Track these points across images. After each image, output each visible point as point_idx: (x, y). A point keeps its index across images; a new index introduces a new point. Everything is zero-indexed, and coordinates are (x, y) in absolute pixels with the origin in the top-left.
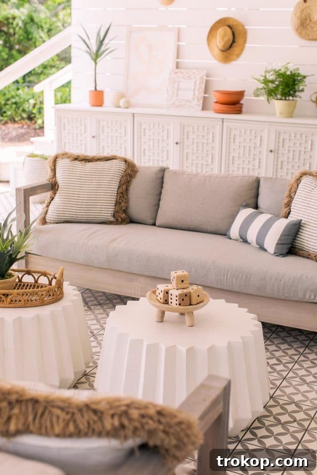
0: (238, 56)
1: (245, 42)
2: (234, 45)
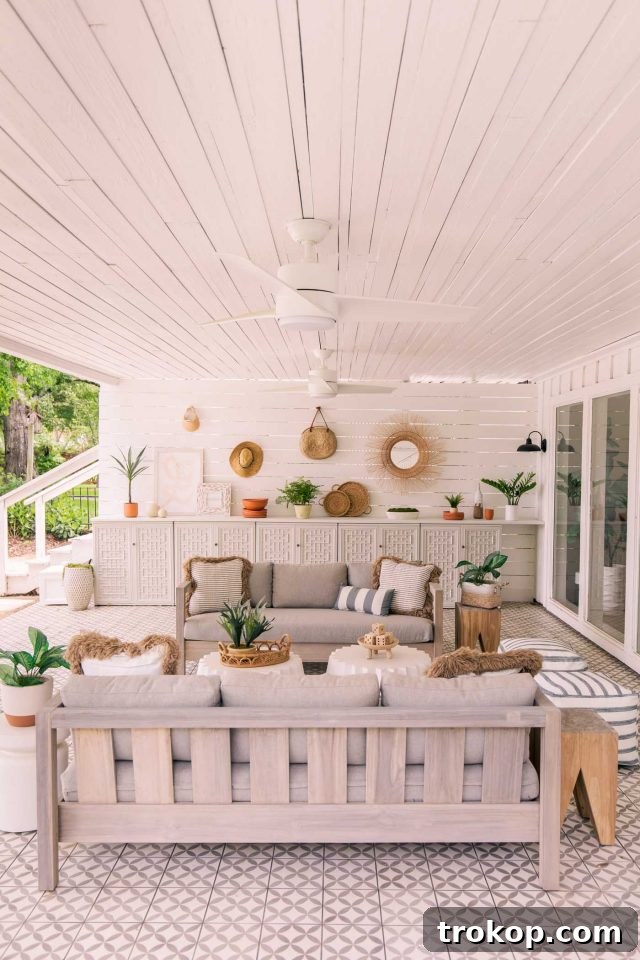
0: (257, 471)
1: (262, 460)
2: (253, 463)
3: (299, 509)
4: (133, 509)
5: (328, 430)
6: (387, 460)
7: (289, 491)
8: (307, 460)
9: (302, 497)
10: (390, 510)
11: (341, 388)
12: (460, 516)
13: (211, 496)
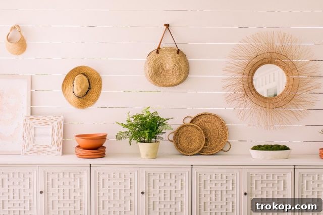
0: (95, 101)
1: (100, 88)
2: (90, 91)
3: (144, 148)
5: (178, 52)
6: (249, 87)
8: (153, 87)
9: (147, 132)
10: (254, 148)
13: (39, 131)
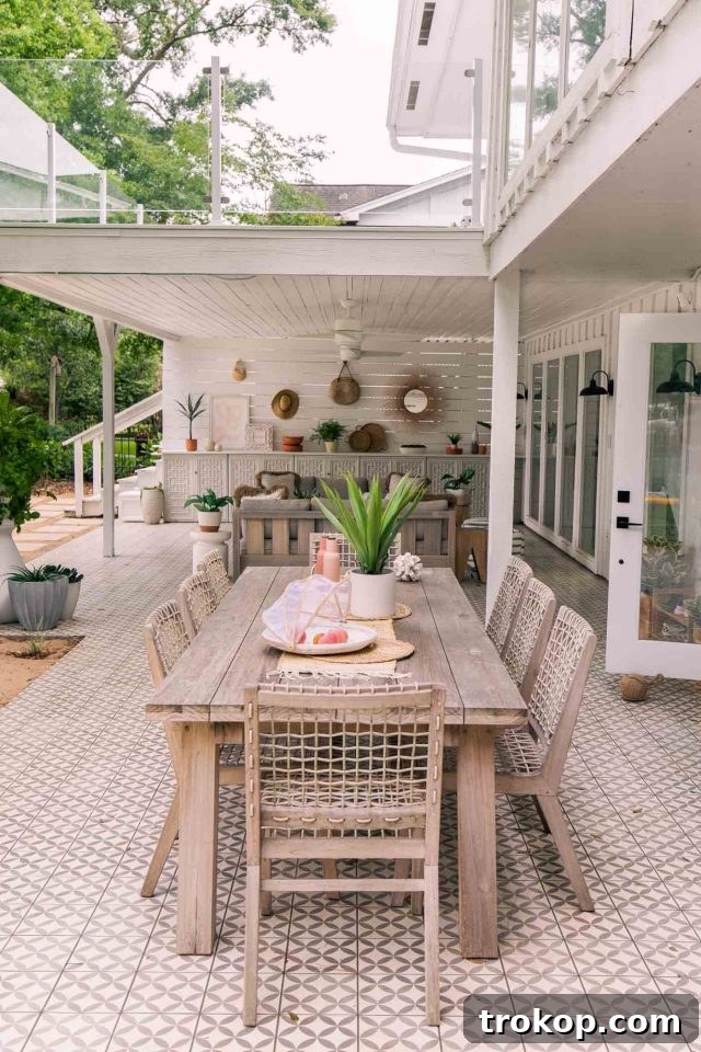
0: (295, 414)
1: (298, 405)
2: (291, 407)
3: (329, 445)
4: (193, 444)
5: (353, 381)
6: (401, 405)
7: (321, 431)
8: (335, 405)
9: (331, 435)
10: (403, 446)
11: (363, 353)
12: (459, 451)
13: (257, 434)
